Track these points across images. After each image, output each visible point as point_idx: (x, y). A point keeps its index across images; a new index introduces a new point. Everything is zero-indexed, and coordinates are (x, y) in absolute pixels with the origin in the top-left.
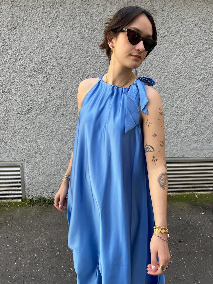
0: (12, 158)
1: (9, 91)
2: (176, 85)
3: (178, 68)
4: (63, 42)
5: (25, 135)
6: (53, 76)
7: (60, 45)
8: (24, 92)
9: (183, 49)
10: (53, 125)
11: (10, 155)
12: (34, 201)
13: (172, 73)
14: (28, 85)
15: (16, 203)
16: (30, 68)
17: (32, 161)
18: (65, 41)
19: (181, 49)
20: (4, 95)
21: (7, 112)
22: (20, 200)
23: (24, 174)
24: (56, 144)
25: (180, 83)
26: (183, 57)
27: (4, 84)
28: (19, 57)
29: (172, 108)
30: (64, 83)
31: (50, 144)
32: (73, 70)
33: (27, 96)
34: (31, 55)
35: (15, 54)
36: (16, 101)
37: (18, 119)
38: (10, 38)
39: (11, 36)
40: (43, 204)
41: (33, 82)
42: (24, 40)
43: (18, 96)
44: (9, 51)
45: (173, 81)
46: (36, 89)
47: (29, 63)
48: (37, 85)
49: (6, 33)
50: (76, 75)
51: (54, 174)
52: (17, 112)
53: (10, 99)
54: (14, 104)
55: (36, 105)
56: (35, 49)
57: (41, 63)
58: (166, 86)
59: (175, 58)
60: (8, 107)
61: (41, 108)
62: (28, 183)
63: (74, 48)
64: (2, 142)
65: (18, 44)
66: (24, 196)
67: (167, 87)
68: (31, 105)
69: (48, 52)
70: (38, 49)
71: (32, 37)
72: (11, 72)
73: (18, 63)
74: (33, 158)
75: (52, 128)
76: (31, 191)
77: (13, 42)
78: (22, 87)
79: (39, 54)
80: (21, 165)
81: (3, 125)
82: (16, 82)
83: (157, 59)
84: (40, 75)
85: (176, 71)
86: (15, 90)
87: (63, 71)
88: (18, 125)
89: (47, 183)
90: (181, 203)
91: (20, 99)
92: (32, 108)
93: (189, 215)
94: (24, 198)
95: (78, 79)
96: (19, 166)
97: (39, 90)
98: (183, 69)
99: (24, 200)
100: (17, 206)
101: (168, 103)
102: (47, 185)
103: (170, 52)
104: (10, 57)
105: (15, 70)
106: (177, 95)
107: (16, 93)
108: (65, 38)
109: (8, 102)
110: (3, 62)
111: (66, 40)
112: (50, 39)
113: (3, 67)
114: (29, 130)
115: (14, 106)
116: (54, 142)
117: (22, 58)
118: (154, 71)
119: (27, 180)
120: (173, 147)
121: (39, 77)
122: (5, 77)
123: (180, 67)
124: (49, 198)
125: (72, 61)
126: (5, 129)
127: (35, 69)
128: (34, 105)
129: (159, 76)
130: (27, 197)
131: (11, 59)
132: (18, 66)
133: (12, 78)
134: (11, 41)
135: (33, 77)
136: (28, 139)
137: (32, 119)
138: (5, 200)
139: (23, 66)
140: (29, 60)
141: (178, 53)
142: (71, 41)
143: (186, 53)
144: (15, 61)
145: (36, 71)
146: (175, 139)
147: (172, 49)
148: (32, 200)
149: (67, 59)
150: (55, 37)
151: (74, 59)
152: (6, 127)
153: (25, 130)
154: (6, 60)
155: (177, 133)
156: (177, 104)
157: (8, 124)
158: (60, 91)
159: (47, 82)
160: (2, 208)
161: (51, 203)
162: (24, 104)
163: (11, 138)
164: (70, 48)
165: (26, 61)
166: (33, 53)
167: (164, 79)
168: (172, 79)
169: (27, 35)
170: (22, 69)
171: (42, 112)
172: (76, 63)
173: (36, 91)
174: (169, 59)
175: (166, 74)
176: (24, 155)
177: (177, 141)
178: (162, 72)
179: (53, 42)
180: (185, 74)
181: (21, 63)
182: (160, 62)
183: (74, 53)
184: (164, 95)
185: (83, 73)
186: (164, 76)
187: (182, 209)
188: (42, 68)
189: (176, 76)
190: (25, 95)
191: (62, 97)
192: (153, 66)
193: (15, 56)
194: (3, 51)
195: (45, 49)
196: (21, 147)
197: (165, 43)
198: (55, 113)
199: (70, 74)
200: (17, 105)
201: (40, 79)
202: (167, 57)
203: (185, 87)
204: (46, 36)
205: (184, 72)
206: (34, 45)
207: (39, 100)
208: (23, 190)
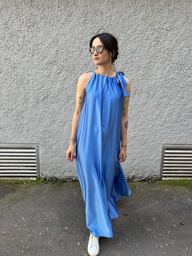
0: (28, 141)
1: (27, 81)
2: (180, 76)
3: (182, 59)
4: (75, 37)
5: (41, 120)
6: (65, 68)
7: (72, 40)
8: (40, 83)
9: (188, 41)
10: (65, 112)
11: (27, 138)
12: (47, 180)
13: (176, 64)
14: (43, 76)
15: (32, 181)
16: (46, 61)
17: (46, 144)
18: (77, 37)
19: (185, 42)
20: (23, 85)
21: (25, 100)
22: (35, 179)
23: (39, 156)
24: (68, 130)
25: (184, 74)
26: (188, 49)
27: (23, 75)
28: (37, 52)
29: (176, 97)
30: (76, 74)
31: (62, 129)
32: (83, 62)
33: (43, 86)
34: (47, 49)
35: (33, 48)
36: (33, 91)
37: (34, 106)
38: (28, 35)
39: (29, 33)
40: (55, 183)
41: (48, 73)
42: (41, 36)
43: (35, 86)
44: (28, 46)
45: (177, 72)
46: (51, 80)
47: (45, 57)
48: (52, 76)
49: (25, 30)
50: (87, 67)
51: (65, 156)
52: (34, 100)
53: (28, 89)
54: (31, 93)
55: (50, 94)
56: (51, 43)
57: (55, 57)
58: (170, 77)
59: (180, 50)
60: (26, 96)
61: (55, 97)
62: (42, 164)
63: (85, 42)
64: (21, 126)
65: (36, 39)
66: (39, 175)
67: (172, 78)
68: (46, 94)
69: (62, 47)
70: (53, 44)
71: (48, 33)
72: (29, 65)
73: (36, 57)
74: (47, 142)
75: (64, 115)
76: (44, 171)
77: (31, 38)
78: (38, 78)
79: (54, 48)
80: (36, 148)
81: (21, 111)
82: (34, 74)
83: (162, 51)
84: (55, 67)
85: (180, 63)
86: (32, 81)
87: (75, 63)
88: (35, 112)
89: (58, 164)
90: (183, 187)
91: (37, 89)
92: (47, 97)
93: (190, 200)
94: (39, 177)
95: (88, 71)
96: (34, 149)
97: (53, 80)
98: (187, 60)
99: (38, 178)
100: (32, 184)
101: (171, 93)
102: (59, 166)
103: (175, 44)
104: (28, 52)
105: (33, 63)
106: (181, 85)
107: (33, 83)
108: (77, 33)
109: (26, 91)
110: (23, 55)
111: (78, 35)
112: (64, 34)
113: (23, 61)
114: (44, 116)
115: (31, 95)
116: (65, 127)
117: (39, 52)
118: (159, 63)
119: (41, 161)
120: (176, 135)
121: (54, 69)
122: (24, 69)
123: (184, 58)
124: (60, 178)
125: (83, 54)
126: (23, 115)
127: (50, 62)
128: (49, 94)
129: (164, 67)
130: (41, 176)
131: (30, 53)
132: (35, 59)
133: (30, 70)
134: (29, 37)
135: (49, 69)
136: (43, 125)
137: (47, 107)
138: (22, 178)
139: (39, 59)
140: (45, 53)
141: (183, 45)
142: (82, 36)
143: (190, 45)
144: (33, 55)
145: (51, 63)
146: (178, 126)
147: (177, 42)
148: (45, 179)
149: (79, 53)
150: (68, 33)
151: (85, 52)
152: (24, 113)
153: (40, 116)
154: (25, 54)
155: (180, 121)
156: (181, 94)
157: (26, 111)
158: (72, 81)
159: (60, 74)
160: (19, 185)
161: (62, 182)
162: (40, 93)
163: (29, 124)
164: (82, 43)
165: (42, 55)
166: (49, 47)
167: (169, 70)
168: (177, 70)
169: (44, 31)
170: (39, 62)
171: (55, 101)
172: (87, 56)
173: (51, 81)
174: (174, 51)
175: (170, 65)
176: (39, 139)
177: (180, 129)
178: (167, 63)
179: (66, 37)
180: (189, 65)
181: (38, 56)
182: (165, 54)
183: (84, 47)
184: (168, 85)
185: (92, 65)
186: (168, 68)
187: (183, 194)
188: (56, 61)
189: (180, 67)
190: (41, 85)
191: (73, 87)
192: (158, 58)
193: (33, 51)
194: (23, 46)
195: (60, 44)
196: (37, 131)
197: (170, 35)
198: (67, 102)
199: (81, 66)
200: (34, 94)
201: (54, 71)
202: (171, 49)
203: (189, 78)
204: (61, 32)
205: (188, 64)
206: (50, 40)
207: (53, 89)
208: (38, 170)
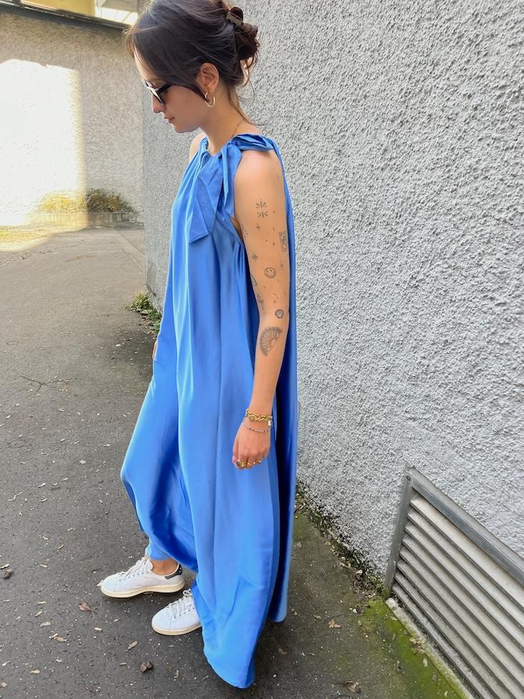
120: (453, 452)
155: (476, 397)
189: (515, 106)
